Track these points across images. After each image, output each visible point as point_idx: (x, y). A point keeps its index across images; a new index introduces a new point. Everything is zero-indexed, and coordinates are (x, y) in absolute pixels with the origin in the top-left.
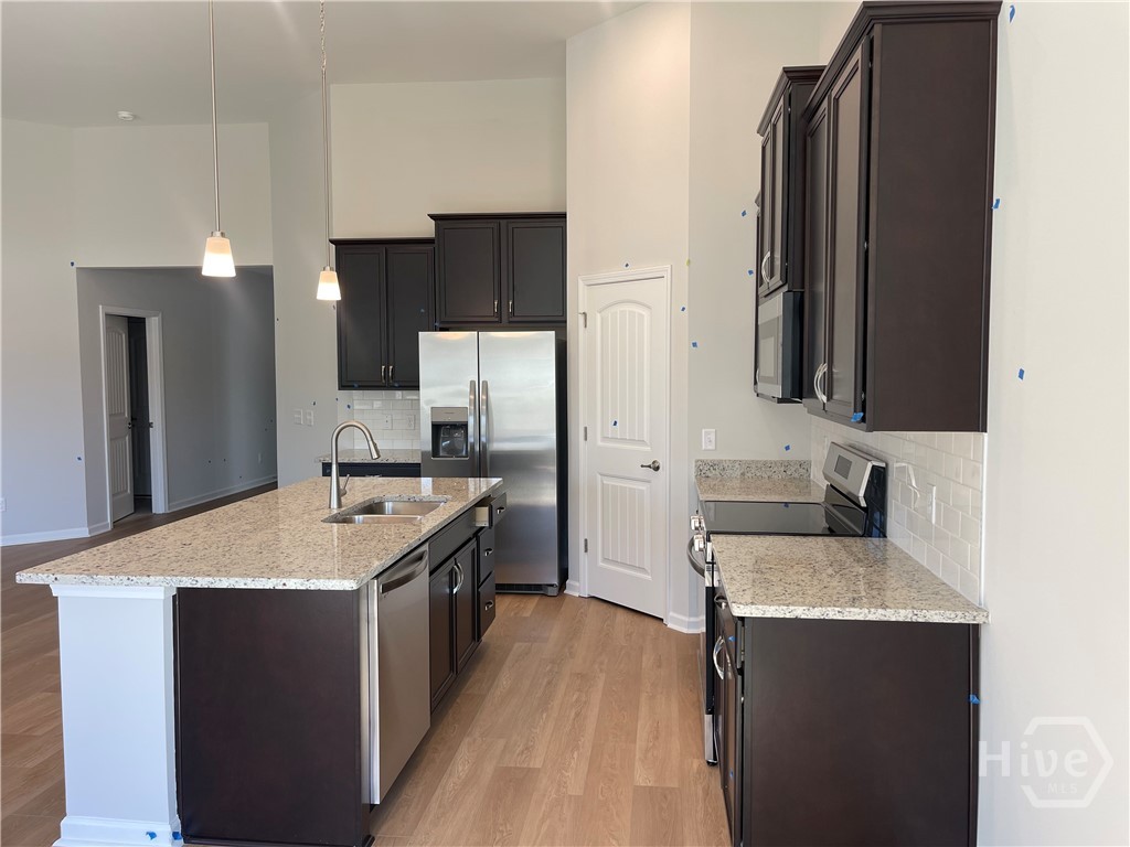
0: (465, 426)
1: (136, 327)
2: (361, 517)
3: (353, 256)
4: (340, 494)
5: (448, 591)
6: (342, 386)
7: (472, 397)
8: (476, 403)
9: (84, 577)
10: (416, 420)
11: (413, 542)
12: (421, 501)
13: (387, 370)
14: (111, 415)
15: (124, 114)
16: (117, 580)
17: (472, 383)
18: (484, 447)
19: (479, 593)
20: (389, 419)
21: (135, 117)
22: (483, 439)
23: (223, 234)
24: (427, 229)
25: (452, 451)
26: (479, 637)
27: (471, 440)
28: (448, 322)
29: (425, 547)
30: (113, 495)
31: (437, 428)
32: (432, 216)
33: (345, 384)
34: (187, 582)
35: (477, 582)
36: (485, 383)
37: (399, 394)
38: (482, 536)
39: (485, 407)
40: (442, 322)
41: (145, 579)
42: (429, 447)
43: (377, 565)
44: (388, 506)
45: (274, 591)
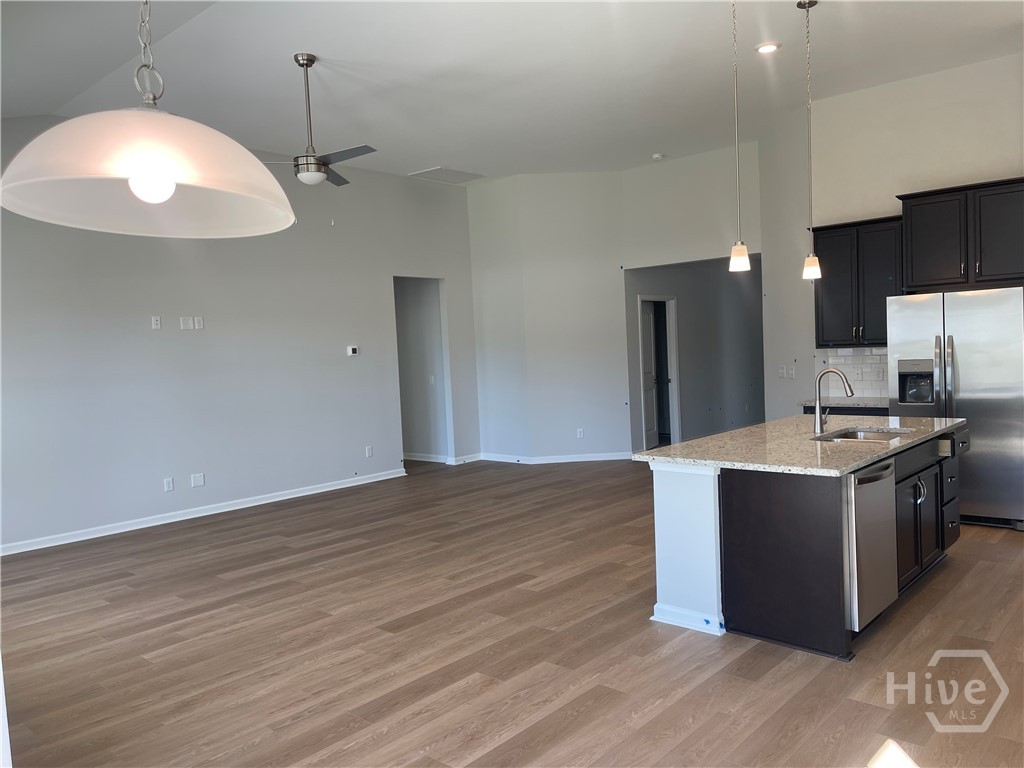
0: (930, 376)
1: (658, 309)
2: (839, 440)
3: (829, 240)
4: (823, 423)
5: (913, 501)
6: (820, 345)
7: (938, 351)
8: (941, 356)
9: (669, 459)
10: (883, 373)
11: (882, 454)
12: (888, 432)
13: (857, 331)
14: (645, 374)
15: (656, 156)
16: (687, 461)
17: (938, 338)
18: (949, 395)
19: (942, 512)
20: (859, 372)
21: (663, 156)
22: (949, 388)
23: (742, 243)
24: (895, 208)
25: (918, 397)
26: (943, 549)
27: (936, 388)
28: (916, 286)
29: (892, 461)
30: (647, 431)
31: (904, 379)
32: (899, 197)
33: (823, 342)
34: (728, 465)
35: (940, 502)
36: (951, 338)
37: (867, 351)
38: (945, 464)
39: (950, 359)
40: (909, 287)
41: (704, 462)
42: (896, 395)
43: (854, 466)
44: (861, 435)
45: (783, 474)
